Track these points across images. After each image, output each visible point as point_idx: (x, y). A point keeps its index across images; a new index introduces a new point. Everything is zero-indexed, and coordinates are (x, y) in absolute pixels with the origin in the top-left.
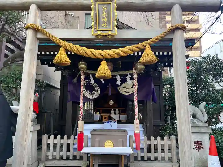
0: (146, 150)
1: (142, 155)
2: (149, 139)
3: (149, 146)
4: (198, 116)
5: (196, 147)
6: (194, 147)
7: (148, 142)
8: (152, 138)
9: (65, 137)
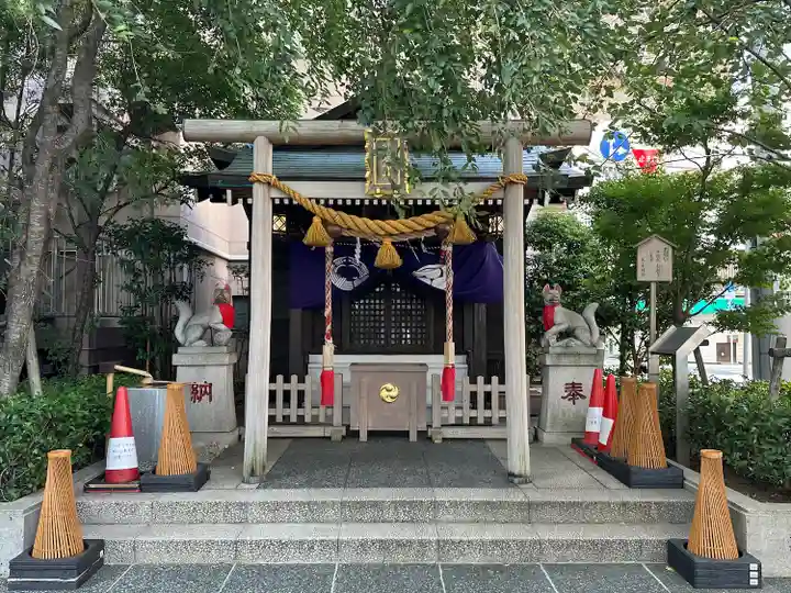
0: (467, 403)
1: (459, 414)
2: (473, 381)
3: (474, 395)
4: (578, 332)
5: (569, 395)
6: (566, 394)
7: (473, 388)
8: (480, 379)
9: (294, 378)
